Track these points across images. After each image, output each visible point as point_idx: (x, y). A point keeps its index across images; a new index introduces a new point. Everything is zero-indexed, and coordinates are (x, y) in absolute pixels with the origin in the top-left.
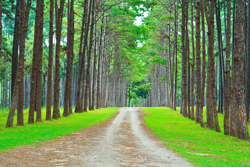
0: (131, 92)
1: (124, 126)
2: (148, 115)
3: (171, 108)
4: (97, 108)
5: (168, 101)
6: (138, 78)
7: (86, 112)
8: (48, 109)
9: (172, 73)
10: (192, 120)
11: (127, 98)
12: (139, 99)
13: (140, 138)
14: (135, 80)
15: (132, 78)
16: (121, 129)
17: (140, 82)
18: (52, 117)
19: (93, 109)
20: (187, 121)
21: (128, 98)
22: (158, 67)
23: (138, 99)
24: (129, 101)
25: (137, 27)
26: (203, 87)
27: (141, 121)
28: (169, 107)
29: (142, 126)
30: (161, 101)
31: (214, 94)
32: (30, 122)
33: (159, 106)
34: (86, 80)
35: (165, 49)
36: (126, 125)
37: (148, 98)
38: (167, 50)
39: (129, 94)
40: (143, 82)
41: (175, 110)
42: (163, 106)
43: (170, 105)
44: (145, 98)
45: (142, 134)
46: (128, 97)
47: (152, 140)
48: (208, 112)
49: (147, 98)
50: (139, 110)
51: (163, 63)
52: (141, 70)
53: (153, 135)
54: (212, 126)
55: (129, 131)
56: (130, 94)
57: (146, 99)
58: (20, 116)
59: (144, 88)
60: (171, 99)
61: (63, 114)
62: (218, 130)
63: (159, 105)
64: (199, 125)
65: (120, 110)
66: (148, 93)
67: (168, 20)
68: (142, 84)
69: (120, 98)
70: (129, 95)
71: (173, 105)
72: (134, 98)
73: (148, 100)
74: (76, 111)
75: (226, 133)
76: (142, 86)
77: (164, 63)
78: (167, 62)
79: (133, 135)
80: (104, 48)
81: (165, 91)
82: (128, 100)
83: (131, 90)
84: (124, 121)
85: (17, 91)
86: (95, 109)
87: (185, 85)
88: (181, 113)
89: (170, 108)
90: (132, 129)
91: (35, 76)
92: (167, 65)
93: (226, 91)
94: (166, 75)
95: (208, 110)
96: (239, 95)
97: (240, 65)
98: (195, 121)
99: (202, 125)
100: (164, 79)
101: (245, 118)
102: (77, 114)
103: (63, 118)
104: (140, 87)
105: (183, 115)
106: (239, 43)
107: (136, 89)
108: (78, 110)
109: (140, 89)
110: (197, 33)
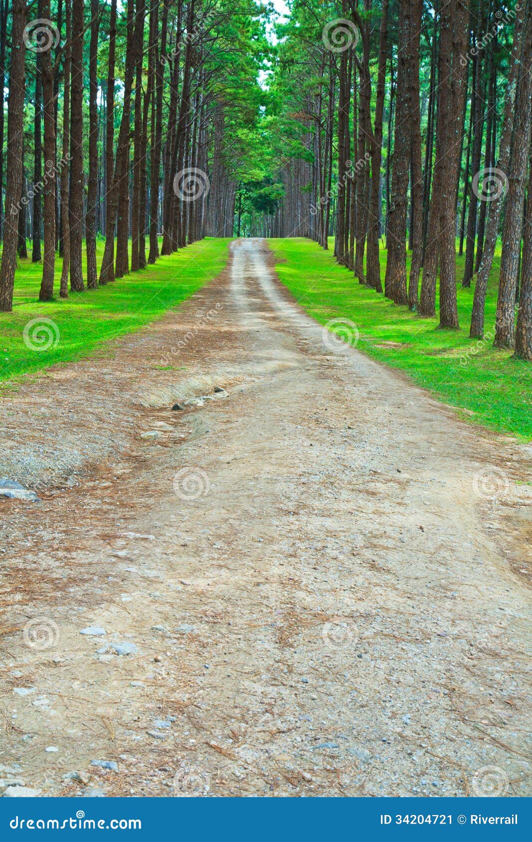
0: (242, 200)
1: (251, 285)
2: (281, 261)
3: (320, 243)
4: (190, 243)
5: (316, 227)
6: (259, 174)
7: (177, 253)
9: (323, 179)
10: (350, 270)
11: (236, 214)
12: (259, 215)
14: (253, 177)
15: (245, 174)
16: (249, 289)
17: (262, 182)
18: (130, 269)
19: (185, 245)
20: (344, 272)
21: (236, 212)
23: (257, 214)
25: (262, 94)
27: (272, 274)
28: (317, 241)
36: (253, 282)
37: (277, 214)
39: (238, 205)
40: (268, 181)
41: (326, 248)
42: (306, 236)
43: (318, 238)
44: (271, 213)
46: (237, 210)
49: (274, 213)
51: (307, 160)
53: (292, 299)
54: (373, 284)
55: (260, 292)
56: (240, 204)
57: (273, 215)
59: (270, 194)
60: (320, 227)
62: (379, 290)
63: (299, 232)
64: (357, 280)
66: (276, 204)
67: (317, 88)
68: (265, 186)
71: (323, 238)
72: (249, 212)
73: (276, 218)
74: (164, 252)
75: (386, 295)
76: (265, 190)
77: (309, 158)
78: (316, 158)
79: (268, 299)
80: (201, 129)
82: (237, 216)
83: (243, 196)
84: (247, 273)
86: (187, 244)
87: (342, 211)
88: (335, 255)
89: (318, 243)
92: (315, 163)
94: (313, 180)
96: (398, 249)
97: (402, 212)
98: (353, 273)
99: (361, 282)
100: (309, 189)
101: (404, 278)
102: (165, 257)
103: (149, 265)
104: (262, 191)
105: (337, 260)
106: (401, 183)
107: (254, 195)
108: (166, 251)
109: (261, 196)
110: (360, 136)
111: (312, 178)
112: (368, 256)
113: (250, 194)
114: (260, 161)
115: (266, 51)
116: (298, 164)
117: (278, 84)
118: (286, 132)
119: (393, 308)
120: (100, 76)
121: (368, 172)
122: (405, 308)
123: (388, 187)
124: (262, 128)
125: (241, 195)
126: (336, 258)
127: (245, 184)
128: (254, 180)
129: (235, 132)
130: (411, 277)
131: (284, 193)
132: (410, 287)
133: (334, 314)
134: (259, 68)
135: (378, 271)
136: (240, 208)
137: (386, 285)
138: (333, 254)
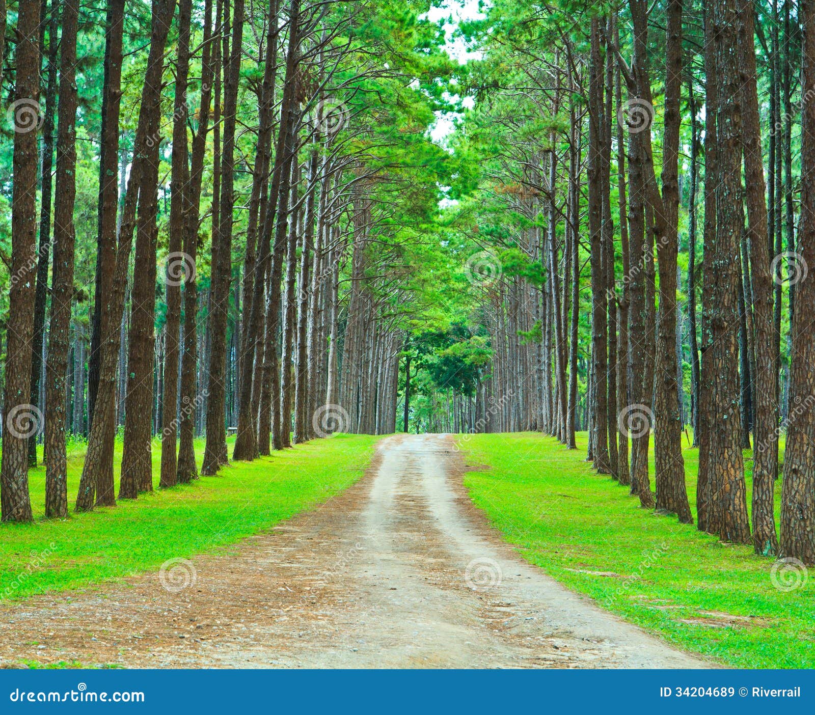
0: (412, 368)
1: (407, 508)
2: (476, 469)
3: (559, 438)
4: (298, 441)
5: (551, 412)
6: (442, 319)
7: (269, 459)
8: (168, 453)
9: (562, 315)
10: (620, 483)
11: (399, 395)
12: (446, 398)
13: (458, 541)
14: (431, 326)
15: (415, 318)
16: (400, 515)
17: (448, 333)
18: (155, 483)
19: (287, 445)
20: (607, 485)
21: (400, 392)
22: (515, 282)
23: (440, 397)
24: (407, 403)
25: (440, 154)
26: (647, 384)
27: (455, 490)
28: (554, 435)
29: (461, 508)
30: (525, 409)
31: (673, 408)
32: (126, 494)
33: (520, 430)
34: (267, 347)
35: (539, 226)
36: (412, 503)
37: (479, 395)
38: (545, 230)
39: (405, 379)
40: (460, 332)
41: (573, 445)
42: (534, 428)
43: (555, 429)
44: (468, 391)
45: (462, 529)
46: (401, 389)
47: (486, 543)
48: (661, 463)
49: (474, 393)
50: (447, 448)
51: (533, 279)
52: (454, 290)
53: (491, 532)
54: (671, 506)
55: (424, 522)
56: (409, 378)
57: (471, 396)
58: (104, 478)
59: (465, 356)
60: (560, 407)
61: (204, 467)
62: (685, 518)
63: (519, 423)
64: (637, 501)
65: (381, 447)
66: (477, 375)
67: (547, 136)
68: (454, 342)
69: (373, 395)
70: (407, 383)
71: (565, 428)
72: (425, 394)
73: (477, 400)
74: (238, 456)
75: (701, 527)
76: (455, 349)
77: (534, 276)
78: (547, 275)
79: (438, 532)
80: (322, 224)
81: (540, 378)
82: (401, 400)
83: (413, 363)
84: (403, 488)
85: (106, 407)
86: (291, 444)
88: (591, 458)
89: (556, 438)
90: (431, 514)
91: (140, 359)
92: (547, 284)
93: (702, 404)
94: (544, 318)
95: (661, 457)
96: (724, 422)
97: (729, 341)
98: (628, 489)
99: (645, 502)
100: (537, 335)
101: (739, 484)
102: (242, 465)
103: (204, 479)
104: (449, 351)
105: (596, 466)
106: (724, 280)
107: (432, 359)
108: (244, 452)
109: (447, 361)
110: (632, 209)
111: (541, 314)
112: (657, 448)
113: (427, 357)
114: (444, 292)
115: (445, 71)
116: (515, 293)
117: (471, 139)
118: (491, 233)
119: (717, 552)
120: (124, 123)
121: (652, 277)
122: (747, 550)
123: (694, 340)
124: (443, 225)
125: (409, 360)
126: (592, 463)
127: (416, 339)
128: (433, 330)
129: (393, 236)
130: (755, 480)
131: (491, 354)
132: (755, 503)
133: (584, 558)
134: (434, 108)
135: (681, 475)
136: (407, 384)
137: (699, 505)
138: (586, 455)
